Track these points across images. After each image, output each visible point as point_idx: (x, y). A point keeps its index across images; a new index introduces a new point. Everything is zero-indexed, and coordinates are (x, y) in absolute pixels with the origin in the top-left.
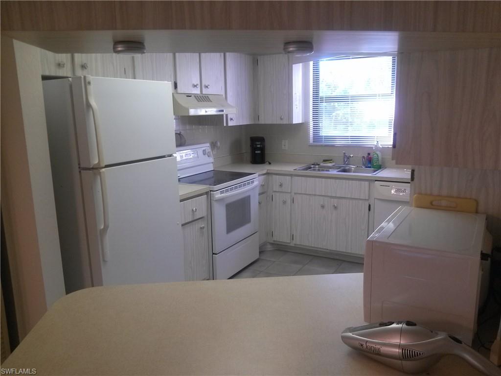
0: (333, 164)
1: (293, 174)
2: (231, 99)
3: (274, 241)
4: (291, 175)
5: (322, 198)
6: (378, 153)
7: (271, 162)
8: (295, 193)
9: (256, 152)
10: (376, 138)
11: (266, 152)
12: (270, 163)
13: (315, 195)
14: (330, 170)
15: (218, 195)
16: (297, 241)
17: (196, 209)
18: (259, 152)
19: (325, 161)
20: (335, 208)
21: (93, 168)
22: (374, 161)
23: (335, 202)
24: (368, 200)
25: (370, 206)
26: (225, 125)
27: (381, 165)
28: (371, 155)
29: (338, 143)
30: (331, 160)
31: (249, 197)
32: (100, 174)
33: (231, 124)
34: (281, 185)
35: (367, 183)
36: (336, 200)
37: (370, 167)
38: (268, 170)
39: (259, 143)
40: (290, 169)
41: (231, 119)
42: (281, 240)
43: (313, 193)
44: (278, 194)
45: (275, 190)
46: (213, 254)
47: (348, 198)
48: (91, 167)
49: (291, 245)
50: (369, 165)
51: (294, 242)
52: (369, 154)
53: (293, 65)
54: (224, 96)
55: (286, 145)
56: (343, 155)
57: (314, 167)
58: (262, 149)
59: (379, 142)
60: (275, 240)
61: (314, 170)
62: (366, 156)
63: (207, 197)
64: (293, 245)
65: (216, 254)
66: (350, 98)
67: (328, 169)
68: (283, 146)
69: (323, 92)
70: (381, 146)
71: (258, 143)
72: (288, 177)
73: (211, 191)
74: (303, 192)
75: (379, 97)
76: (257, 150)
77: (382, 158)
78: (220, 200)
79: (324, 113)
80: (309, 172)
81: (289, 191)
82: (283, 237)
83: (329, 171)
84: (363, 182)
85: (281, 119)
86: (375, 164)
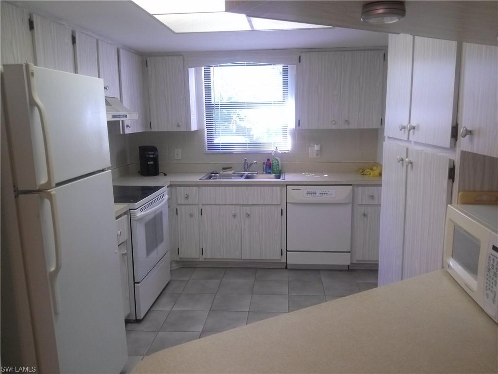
0: (233, 171)
1: (201, 183)
2: (126, 103)
3: (180, 258)
4: (197, 186)
5: (233, 207)
6: (276, 158)
7: (166, 173)
8: (203, 205)
9: (148, 163)
10: (273, 144)
11: (159, 163)
12: (165, 175)
13: (225, 205)
14: (233, 177)
15: (139, 214)
16: (208, 255)
17: (121, 233)
18: (152, 163)
19: (224, 169)
20: (248, 215)
21: (39, 191)
22: (275, 166)
23: (247, 210)
24: (280, 205)
25: (282, 210)
26: (121, 133)
27: (281, 170)
28: (271, 161)
29: (237, 149)
30: (231, 168)
31: (161, 213)
32: (50, 197)
33: (128, 131)
34: (187, 197)
35: (278, 188)
36: (248, 208)
37: (270, 173)
38: (171, 182)
39: (152, 153)
40: (196, 178)
41: (128, 126)
42: (189, 257)
43: (224, 203)
44: (183, 207)
45: (180, 203)
46: (135, 283)
47: (260, 204)
48: (37, 188)
49: (200, 260)
50: (270, 171)
51: (204, 256)
52: (268, 160)
53: (189, 69)
54: (119, 99)
55: (178, 153)
56: (243, 162)
57: (215, 176)
58: (156, 160)
59: (278, 148)
60: (182, 257)
61: (215, 179)
62: (266, 161)
63: (128, 216)
64: (203, 260)
65: (138, 283)
66: (246, 105)
67: (229, 176)
68: (176, 155)
69: (216, 98)
70: (280, 152)
71: (150, 153)
72: (194, 188)
73: (130, 210)
74: (212, 203)
75: (274, 104)
76: (150, 161)
77: (281, 163)
78: (140, 220)
79: (220, 120)
80: (211, 181)
81: (197, 203)
82: (190, 252)
83: (231, 179)
84: (275, 188)
85: (178, 126)
86: (275, 170)
